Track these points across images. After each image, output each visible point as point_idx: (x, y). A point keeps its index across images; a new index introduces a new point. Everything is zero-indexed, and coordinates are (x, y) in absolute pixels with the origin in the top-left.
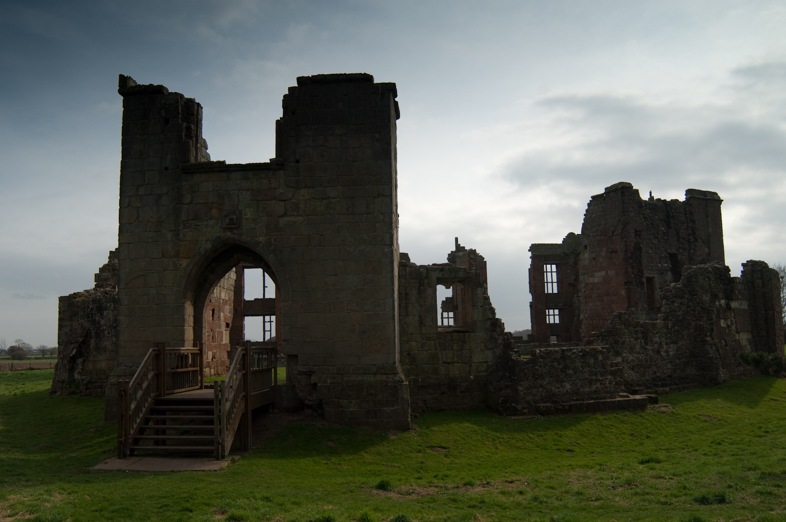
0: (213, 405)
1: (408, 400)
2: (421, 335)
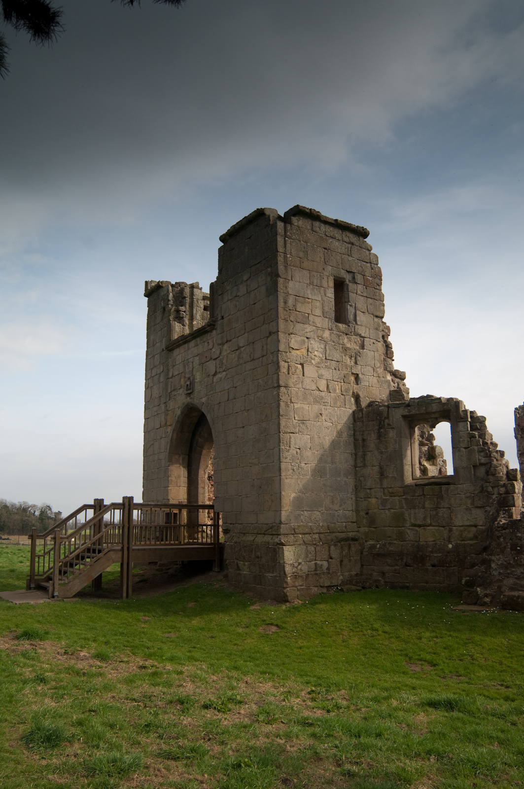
1: (284, 566)
2: (382, 490)
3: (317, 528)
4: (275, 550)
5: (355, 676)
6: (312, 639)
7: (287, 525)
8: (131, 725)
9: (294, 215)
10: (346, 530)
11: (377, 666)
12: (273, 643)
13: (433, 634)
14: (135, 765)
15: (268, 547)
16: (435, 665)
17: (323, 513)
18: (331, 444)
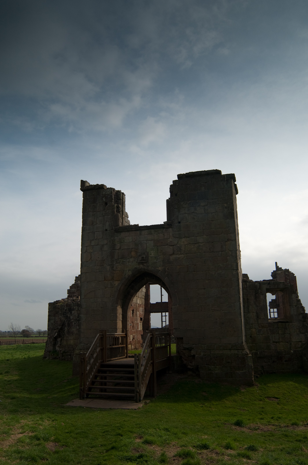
0: (134, 368)
1: (252, 366)
2: (258, 325)
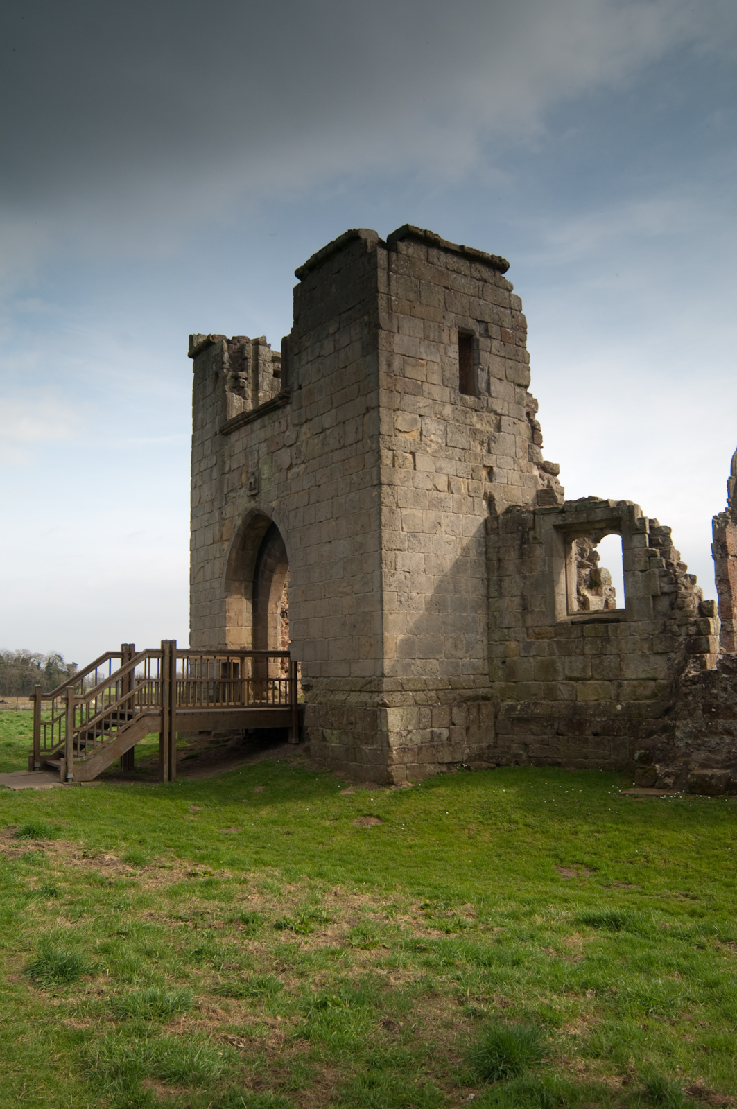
1: (388, 735)
2: (525, 629)
3: (433, 683)
4: (374, 713)
5: (485, 885)
6: (426, 835)
7: (393, 679)
8: (176, 952)
9: (402, 239)
10: (474, 686)
11: (515, 872)
12: (373, 841)
13: (592, 828)
14: (181, 1005)
15: (365, 709)
16: (595, 870)
17: (442, 662)
18: (453, 565)
